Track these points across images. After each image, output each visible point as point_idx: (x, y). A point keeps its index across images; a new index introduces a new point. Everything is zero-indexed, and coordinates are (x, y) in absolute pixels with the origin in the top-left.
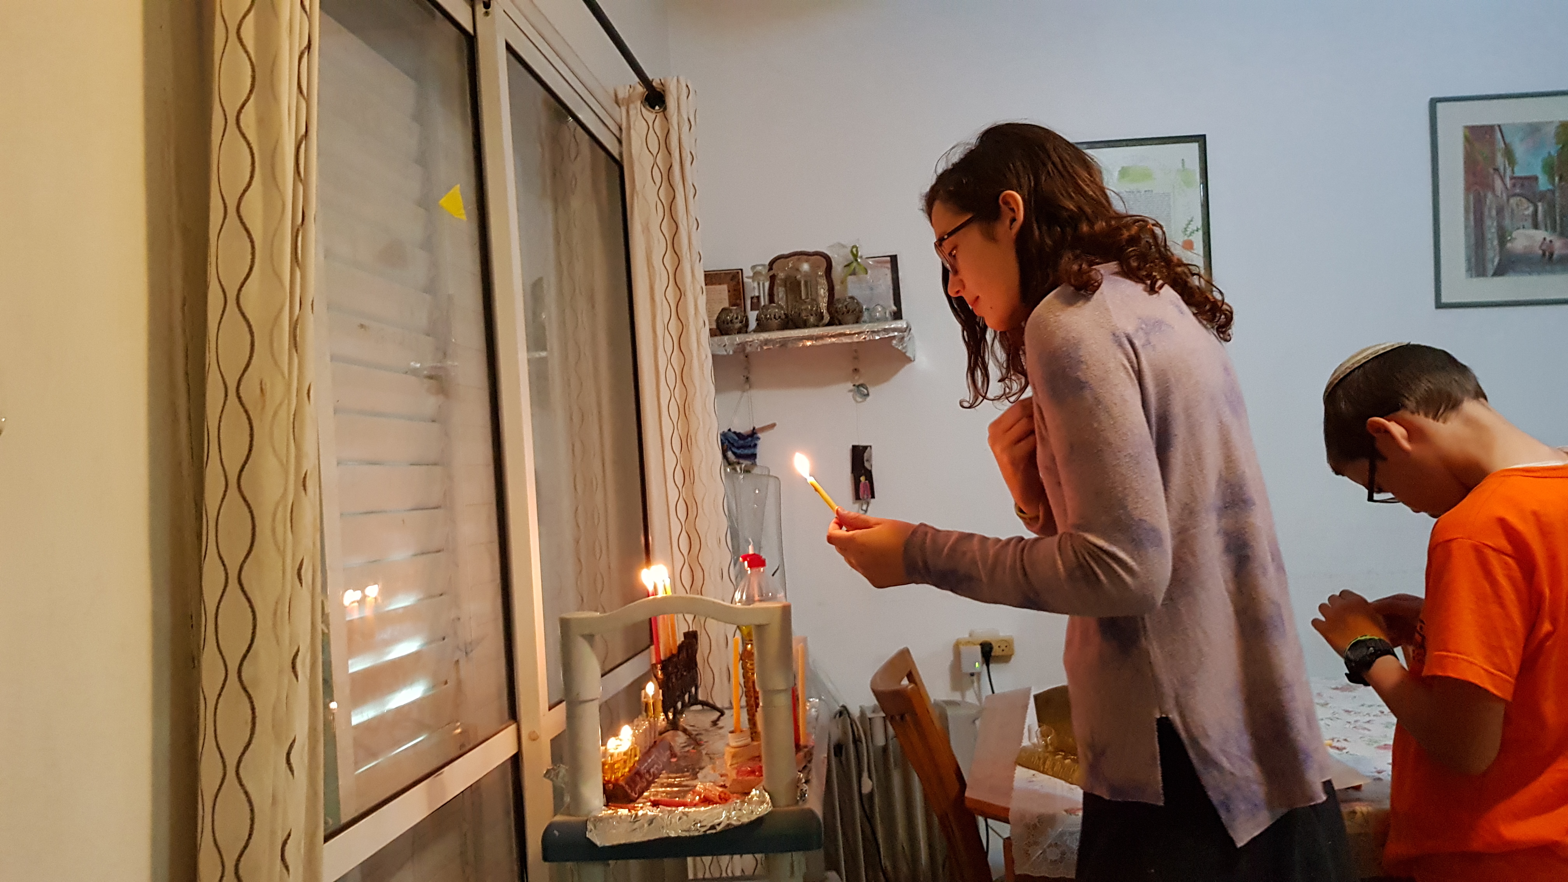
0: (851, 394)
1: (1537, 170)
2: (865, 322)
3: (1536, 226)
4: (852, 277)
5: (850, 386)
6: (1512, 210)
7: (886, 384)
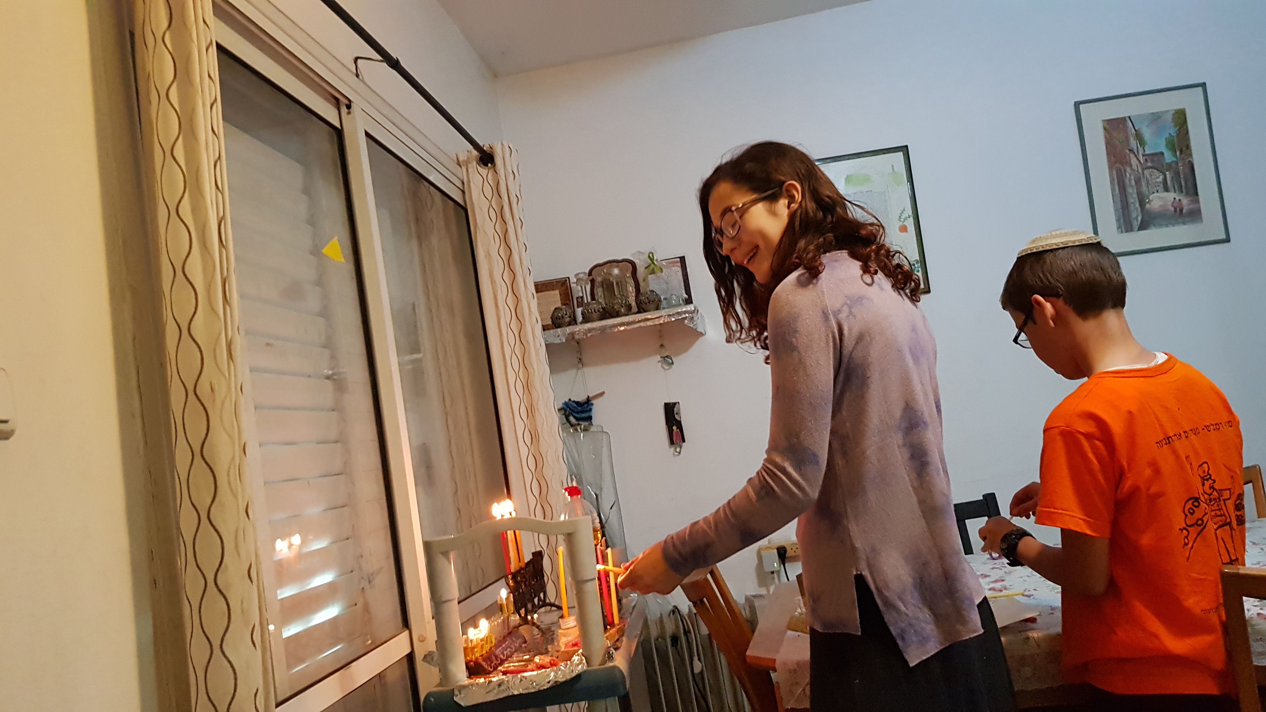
0: (660, 364)
1: (1162, 148)
2: (664, 308)
3: (1166, 189)
4: (652, 276)
5: (658, 358)
6: (1147, 180)
7: (685, 354)
